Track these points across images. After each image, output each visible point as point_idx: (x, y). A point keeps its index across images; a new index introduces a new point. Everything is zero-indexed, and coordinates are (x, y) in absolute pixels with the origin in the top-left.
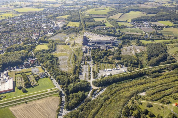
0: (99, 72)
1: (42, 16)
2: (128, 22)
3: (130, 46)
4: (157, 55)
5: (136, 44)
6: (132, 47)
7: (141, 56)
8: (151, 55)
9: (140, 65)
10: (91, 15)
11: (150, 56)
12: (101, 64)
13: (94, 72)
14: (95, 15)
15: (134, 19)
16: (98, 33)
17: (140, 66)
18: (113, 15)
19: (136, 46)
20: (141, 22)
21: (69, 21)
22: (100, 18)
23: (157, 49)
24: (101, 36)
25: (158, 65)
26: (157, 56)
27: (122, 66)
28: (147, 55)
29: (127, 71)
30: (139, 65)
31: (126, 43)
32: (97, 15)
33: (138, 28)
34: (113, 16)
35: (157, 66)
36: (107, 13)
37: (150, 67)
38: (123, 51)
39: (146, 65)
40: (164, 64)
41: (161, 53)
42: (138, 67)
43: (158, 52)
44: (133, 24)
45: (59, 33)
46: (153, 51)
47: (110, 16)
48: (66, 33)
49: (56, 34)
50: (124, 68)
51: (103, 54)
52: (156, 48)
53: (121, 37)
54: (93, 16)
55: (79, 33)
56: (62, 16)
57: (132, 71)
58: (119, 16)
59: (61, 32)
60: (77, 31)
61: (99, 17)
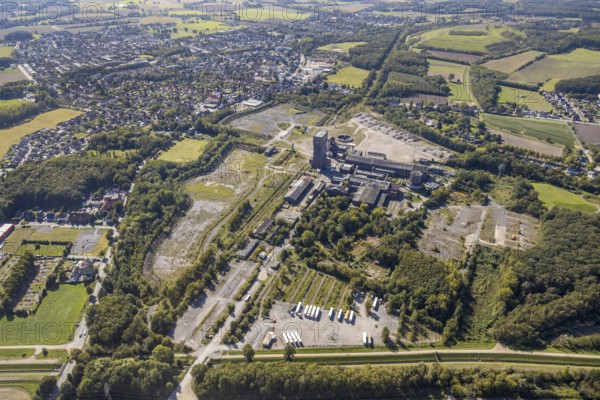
0: (266, 315)
1: (286, 37)
2: (541, 93)
3: (477, 206)
4: (564, 289)
5: (509, 197)
6: (485, 211)
7: (495, 266)
8: (532, 279)
9: (452, 322)
10: (431, 49)
11: (526, 284)
12: (308, 269)
13: (249, 307)
14: (443, 50)
15: (570, 81)
16: (398, 125)
17: (452, 330)
18: (505, 56)
19: (504, 211)
20: (591, 96)
21: (346, 63)
22: (453, 61)
23: (581, 251)
24: (400, 138)
25: (542, 348)
26: (562, 294)
27: (376, 309)
28: (514, 280)
29: (379, 341)
30: (448, 322)
31: (470, 186)
32: (449, 51)
33: (565, 121)
34: (502, 59)
35: (535, 353)
36: (487, 47)
37: (498, 349)
38: (435, 223)
39: (489, 326)
40: (576, 348)
41: (590, 283)
42: (440, 331)
43: (575, 271)
44: (554, 104)
45: (281, 102)
46: (557, 259)
47: (491, 58)
48: (299, 106)
49: (270, 106)
50: (377, 318)
51: (339, 228)
52: (580, 247)
53: (465, 157)
54: (434, 54)
55: (339, 112)
56: (341, 42)
57: (404, 347)
58: (524, 63)
59: (286, 102)
60: (334, 106)
61: (449, 61)
